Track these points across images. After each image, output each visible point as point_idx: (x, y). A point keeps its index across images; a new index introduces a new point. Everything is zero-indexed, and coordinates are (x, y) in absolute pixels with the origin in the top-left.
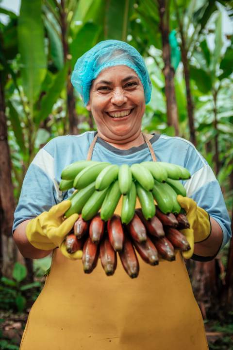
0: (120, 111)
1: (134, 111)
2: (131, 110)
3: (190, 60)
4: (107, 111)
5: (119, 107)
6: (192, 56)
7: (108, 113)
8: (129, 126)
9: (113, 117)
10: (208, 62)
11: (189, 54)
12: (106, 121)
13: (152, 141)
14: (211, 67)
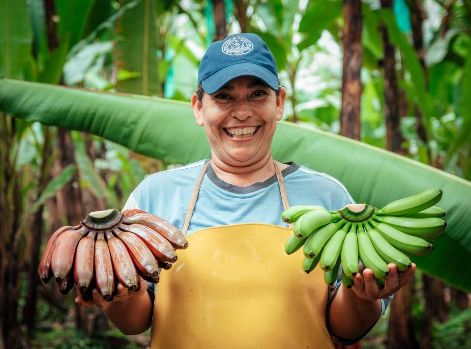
0: (242, 127)
1: (260, 130)
2: (258, 127)
3: (250, 19)
4: (225, 127)
5: (242, 121)
6: (254, 12)
7: (226, 130)
8: (252, 149)
9: (232, 136)
10: (280, 22)
11: (250, 11)
12: (222, 141)
13: (285, 173)
14: (285, 30)
